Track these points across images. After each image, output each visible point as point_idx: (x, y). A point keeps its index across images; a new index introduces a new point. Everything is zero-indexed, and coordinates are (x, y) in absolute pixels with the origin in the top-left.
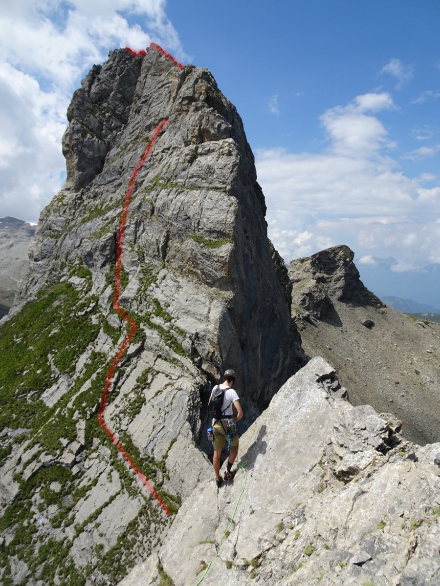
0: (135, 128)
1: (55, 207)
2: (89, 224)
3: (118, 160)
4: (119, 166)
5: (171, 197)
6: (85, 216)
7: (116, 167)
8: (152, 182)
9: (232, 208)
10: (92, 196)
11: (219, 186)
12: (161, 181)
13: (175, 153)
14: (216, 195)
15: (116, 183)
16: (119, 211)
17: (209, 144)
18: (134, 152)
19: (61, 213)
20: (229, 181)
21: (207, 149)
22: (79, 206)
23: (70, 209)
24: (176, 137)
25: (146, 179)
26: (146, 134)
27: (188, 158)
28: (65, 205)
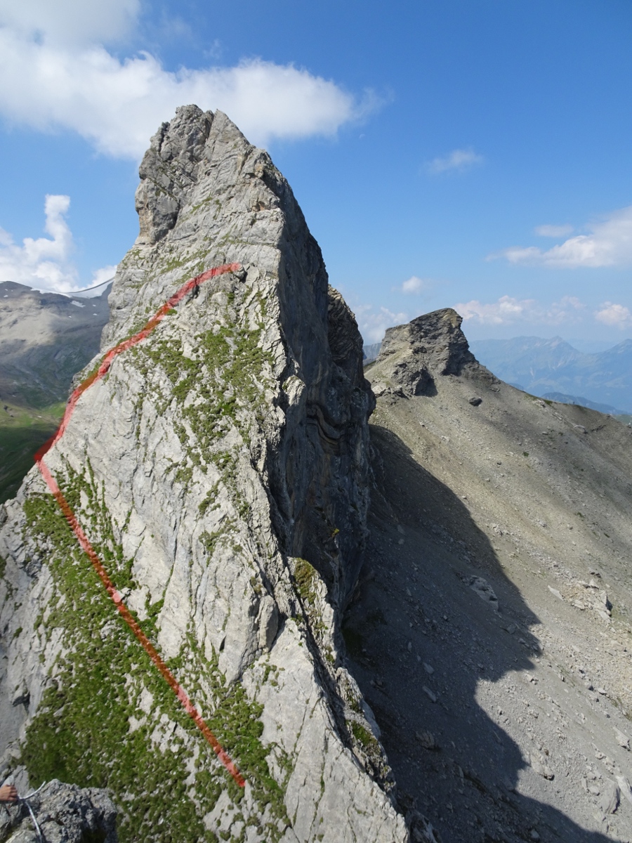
0: (205, 189)
1: (132, 261)
2: (169, 274)
3: (192, 218)
4: (194, 224)
5: (238, 250)
6: (164, 267)
7: (190, 224)
8: (223, 238)
9: (277, 257)
10: (168, 249)
11: (270, 242)
12: (230, 238)
13: (240, 217)
14: (267, 248)
15: (191, 238)
16: (197, 261)
17: (264, 212)
18: (207, 213)
19: (139, 266)
20: (276, 239)
21: (262, 216)
22: (156, 259)
23: (148, 262)
24: (241, 204)
25: (219, 236)
26: (216, 197)
27: (250, 222)
28: (142, 259)
